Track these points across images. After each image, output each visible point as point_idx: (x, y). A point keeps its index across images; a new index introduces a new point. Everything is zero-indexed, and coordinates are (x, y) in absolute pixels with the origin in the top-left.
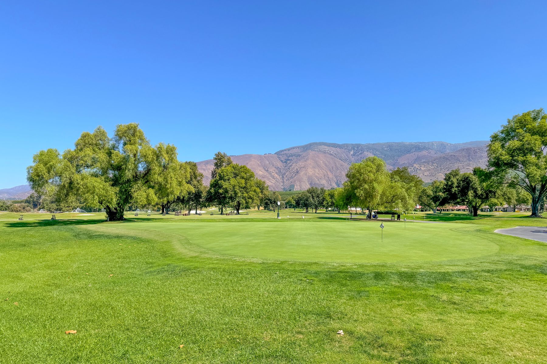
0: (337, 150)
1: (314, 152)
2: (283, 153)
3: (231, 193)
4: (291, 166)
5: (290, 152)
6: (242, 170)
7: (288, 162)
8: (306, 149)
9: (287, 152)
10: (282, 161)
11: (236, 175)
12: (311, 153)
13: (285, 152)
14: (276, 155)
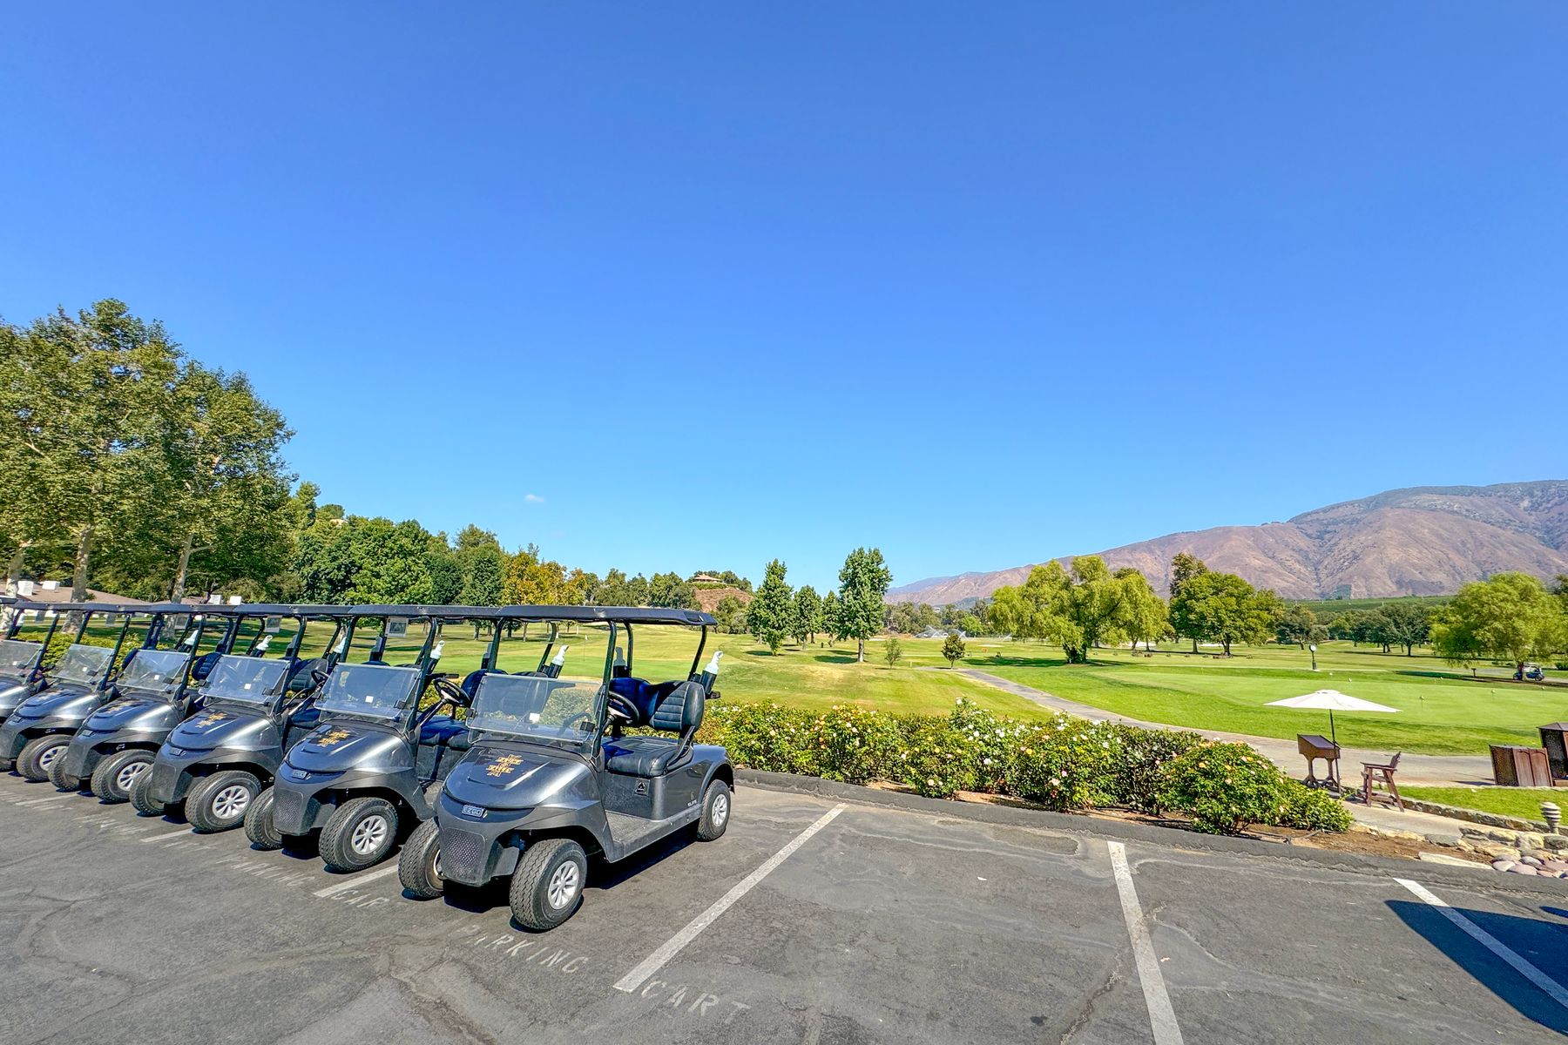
0: (1471, 501)
1: (1398, 512)
2: (1309, 518)
3: (1211, 620)
4: (1335, 544)
5: (1330, 515)
6: (1229, 581)
7: (1327, 536)
8: (1375, 506)
9: (1322, 516)
10: (1309, 536)
11: (1217, 592)
12: (1391, 514)
13: (1315, 517)
14: (1292, 524)
